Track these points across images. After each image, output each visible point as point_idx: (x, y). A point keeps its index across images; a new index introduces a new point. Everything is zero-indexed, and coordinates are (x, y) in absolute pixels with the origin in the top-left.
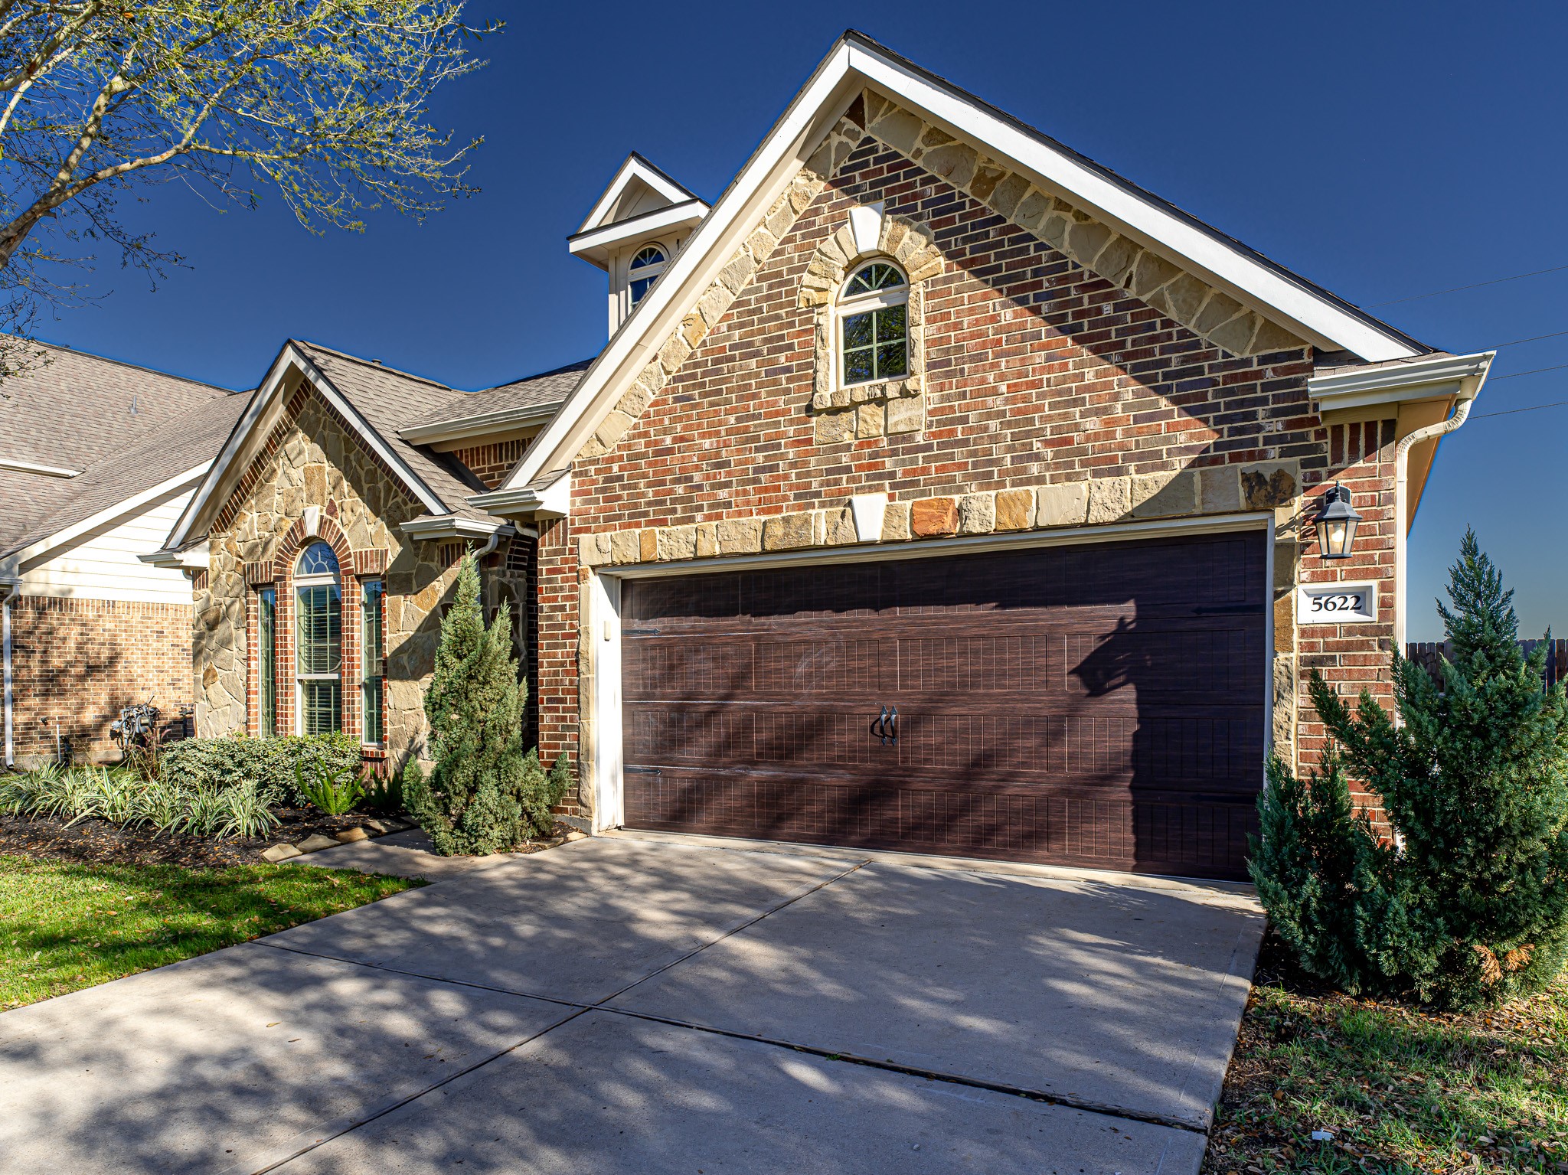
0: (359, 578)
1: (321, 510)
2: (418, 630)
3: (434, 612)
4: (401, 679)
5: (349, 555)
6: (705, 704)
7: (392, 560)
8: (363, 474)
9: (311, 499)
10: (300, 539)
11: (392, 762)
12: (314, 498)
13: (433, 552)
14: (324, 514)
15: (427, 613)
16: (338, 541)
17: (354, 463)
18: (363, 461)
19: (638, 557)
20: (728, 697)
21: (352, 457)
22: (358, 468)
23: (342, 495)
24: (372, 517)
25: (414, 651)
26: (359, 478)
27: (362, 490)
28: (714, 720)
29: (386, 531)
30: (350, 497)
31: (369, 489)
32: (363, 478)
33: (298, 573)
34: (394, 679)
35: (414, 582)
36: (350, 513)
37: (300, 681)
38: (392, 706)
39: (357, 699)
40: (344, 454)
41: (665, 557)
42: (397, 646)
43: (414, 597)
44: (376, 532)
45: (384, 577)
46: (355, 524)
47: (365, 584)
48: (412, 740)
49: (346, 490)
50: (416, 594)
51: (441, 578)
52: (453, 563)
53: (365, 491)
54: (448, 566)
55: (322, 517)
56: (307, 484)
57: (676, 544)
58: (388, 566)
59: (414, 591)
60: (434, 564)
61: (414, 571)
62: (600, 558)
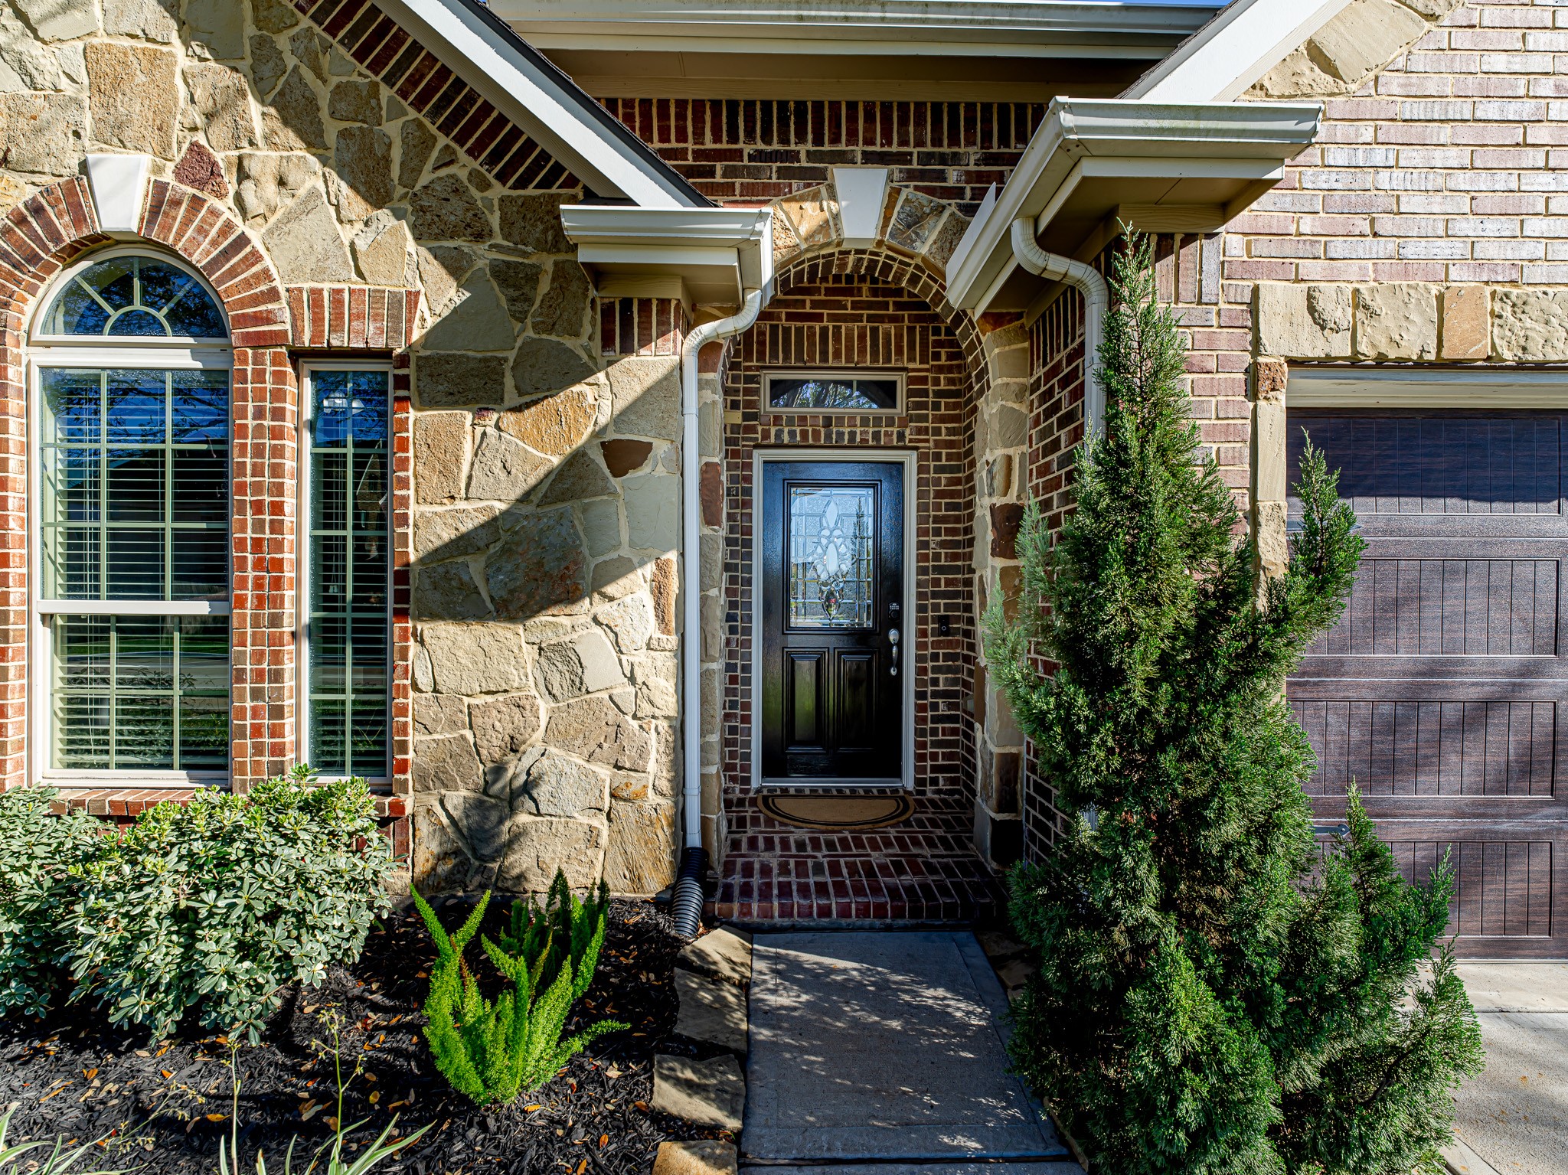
0: (297, 356)
1: (158, 170)
2: (525, 498)
3: (576, 460)
4: (459, 616)
5: (273, 295)
6: (1468, 688)
7: (431, 322)
8: (324, 96)
9: (115, 134)
10: (69, 235)
11: (424, 827)
12: (127, 134)
13: (578, 313)
14: (168, 177)
15: (556, 460)
16: (226, 254)
17: (291, 61)
18: (325, 61)
19: (1432, 348)
20: (1529, 670)
21: (283, 42)
22: (308, 75)
23: (241, 135)
24: (355, 206)
25: (507, 551)
26: (312, 103)
27: (320, 133)
28: (1497, 718)
29: (411, 245)
30: (274, 146)
31: (343, 134)
32: (324, 103)
33: (44, 330)
34: (434, 616)
35: (509, 382)
36: (271, 188)
37: (47, 618)
38: (424, 682)
39: (288, 666)
40: (250, 30)
41: (1509, 356)
42: (447, 535)
43: (509, 419)
44: (375, 245)
45: (403, 360)
46: (288, 218)
47: (315, 376)
48: (499, 769)
49: (259, 127)
50: (518, 409)
51: (601, 376)
52: (645, 341)
53: (331, 137)
54: (627, 349)
55: (160, 188)
56: (96, 88)
57: (1540, 327)
58: (417, 335)
59: (507, 404)
60: (584, 340)
61: (512, 355)
62: (1320, 342)
